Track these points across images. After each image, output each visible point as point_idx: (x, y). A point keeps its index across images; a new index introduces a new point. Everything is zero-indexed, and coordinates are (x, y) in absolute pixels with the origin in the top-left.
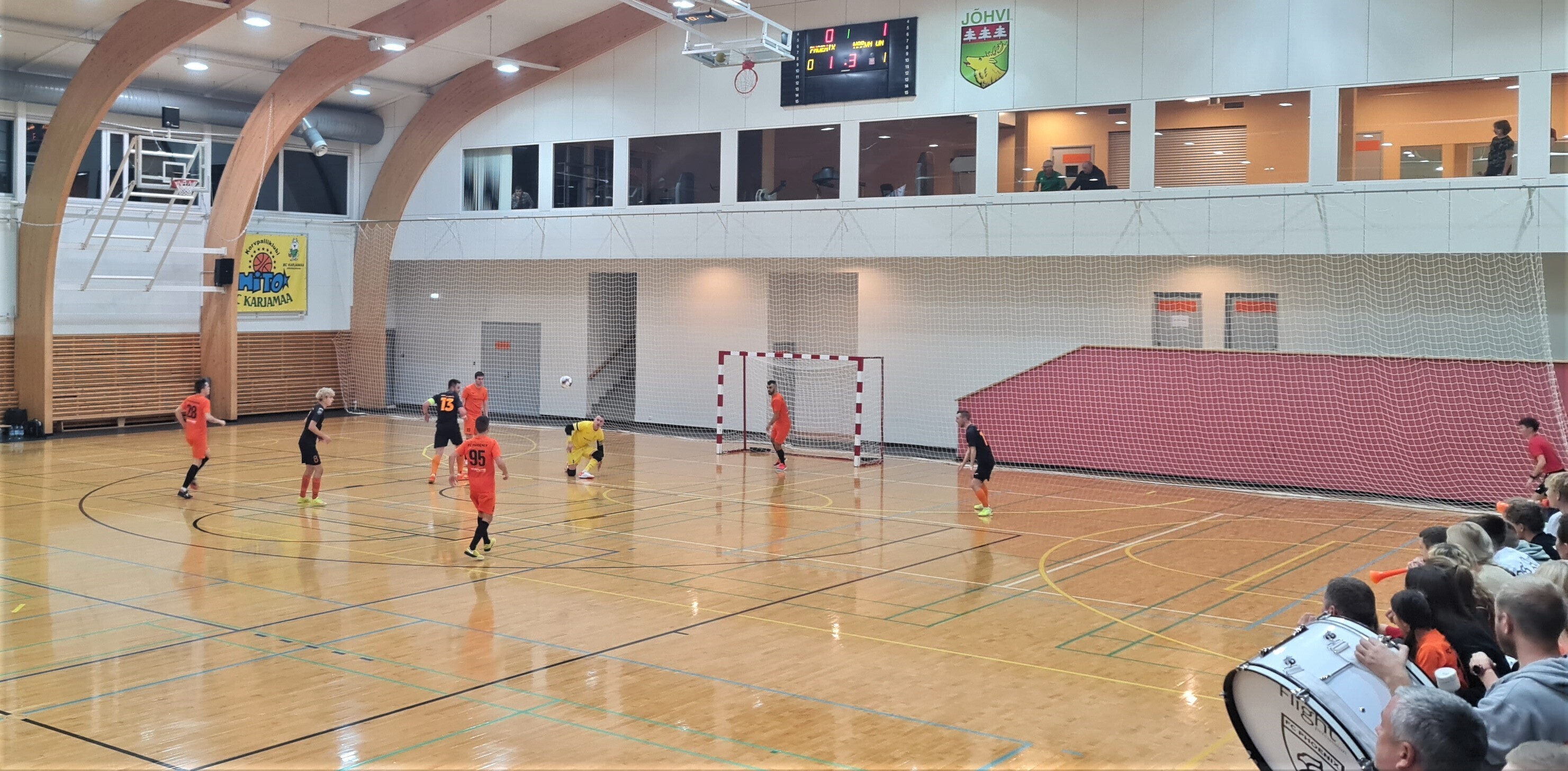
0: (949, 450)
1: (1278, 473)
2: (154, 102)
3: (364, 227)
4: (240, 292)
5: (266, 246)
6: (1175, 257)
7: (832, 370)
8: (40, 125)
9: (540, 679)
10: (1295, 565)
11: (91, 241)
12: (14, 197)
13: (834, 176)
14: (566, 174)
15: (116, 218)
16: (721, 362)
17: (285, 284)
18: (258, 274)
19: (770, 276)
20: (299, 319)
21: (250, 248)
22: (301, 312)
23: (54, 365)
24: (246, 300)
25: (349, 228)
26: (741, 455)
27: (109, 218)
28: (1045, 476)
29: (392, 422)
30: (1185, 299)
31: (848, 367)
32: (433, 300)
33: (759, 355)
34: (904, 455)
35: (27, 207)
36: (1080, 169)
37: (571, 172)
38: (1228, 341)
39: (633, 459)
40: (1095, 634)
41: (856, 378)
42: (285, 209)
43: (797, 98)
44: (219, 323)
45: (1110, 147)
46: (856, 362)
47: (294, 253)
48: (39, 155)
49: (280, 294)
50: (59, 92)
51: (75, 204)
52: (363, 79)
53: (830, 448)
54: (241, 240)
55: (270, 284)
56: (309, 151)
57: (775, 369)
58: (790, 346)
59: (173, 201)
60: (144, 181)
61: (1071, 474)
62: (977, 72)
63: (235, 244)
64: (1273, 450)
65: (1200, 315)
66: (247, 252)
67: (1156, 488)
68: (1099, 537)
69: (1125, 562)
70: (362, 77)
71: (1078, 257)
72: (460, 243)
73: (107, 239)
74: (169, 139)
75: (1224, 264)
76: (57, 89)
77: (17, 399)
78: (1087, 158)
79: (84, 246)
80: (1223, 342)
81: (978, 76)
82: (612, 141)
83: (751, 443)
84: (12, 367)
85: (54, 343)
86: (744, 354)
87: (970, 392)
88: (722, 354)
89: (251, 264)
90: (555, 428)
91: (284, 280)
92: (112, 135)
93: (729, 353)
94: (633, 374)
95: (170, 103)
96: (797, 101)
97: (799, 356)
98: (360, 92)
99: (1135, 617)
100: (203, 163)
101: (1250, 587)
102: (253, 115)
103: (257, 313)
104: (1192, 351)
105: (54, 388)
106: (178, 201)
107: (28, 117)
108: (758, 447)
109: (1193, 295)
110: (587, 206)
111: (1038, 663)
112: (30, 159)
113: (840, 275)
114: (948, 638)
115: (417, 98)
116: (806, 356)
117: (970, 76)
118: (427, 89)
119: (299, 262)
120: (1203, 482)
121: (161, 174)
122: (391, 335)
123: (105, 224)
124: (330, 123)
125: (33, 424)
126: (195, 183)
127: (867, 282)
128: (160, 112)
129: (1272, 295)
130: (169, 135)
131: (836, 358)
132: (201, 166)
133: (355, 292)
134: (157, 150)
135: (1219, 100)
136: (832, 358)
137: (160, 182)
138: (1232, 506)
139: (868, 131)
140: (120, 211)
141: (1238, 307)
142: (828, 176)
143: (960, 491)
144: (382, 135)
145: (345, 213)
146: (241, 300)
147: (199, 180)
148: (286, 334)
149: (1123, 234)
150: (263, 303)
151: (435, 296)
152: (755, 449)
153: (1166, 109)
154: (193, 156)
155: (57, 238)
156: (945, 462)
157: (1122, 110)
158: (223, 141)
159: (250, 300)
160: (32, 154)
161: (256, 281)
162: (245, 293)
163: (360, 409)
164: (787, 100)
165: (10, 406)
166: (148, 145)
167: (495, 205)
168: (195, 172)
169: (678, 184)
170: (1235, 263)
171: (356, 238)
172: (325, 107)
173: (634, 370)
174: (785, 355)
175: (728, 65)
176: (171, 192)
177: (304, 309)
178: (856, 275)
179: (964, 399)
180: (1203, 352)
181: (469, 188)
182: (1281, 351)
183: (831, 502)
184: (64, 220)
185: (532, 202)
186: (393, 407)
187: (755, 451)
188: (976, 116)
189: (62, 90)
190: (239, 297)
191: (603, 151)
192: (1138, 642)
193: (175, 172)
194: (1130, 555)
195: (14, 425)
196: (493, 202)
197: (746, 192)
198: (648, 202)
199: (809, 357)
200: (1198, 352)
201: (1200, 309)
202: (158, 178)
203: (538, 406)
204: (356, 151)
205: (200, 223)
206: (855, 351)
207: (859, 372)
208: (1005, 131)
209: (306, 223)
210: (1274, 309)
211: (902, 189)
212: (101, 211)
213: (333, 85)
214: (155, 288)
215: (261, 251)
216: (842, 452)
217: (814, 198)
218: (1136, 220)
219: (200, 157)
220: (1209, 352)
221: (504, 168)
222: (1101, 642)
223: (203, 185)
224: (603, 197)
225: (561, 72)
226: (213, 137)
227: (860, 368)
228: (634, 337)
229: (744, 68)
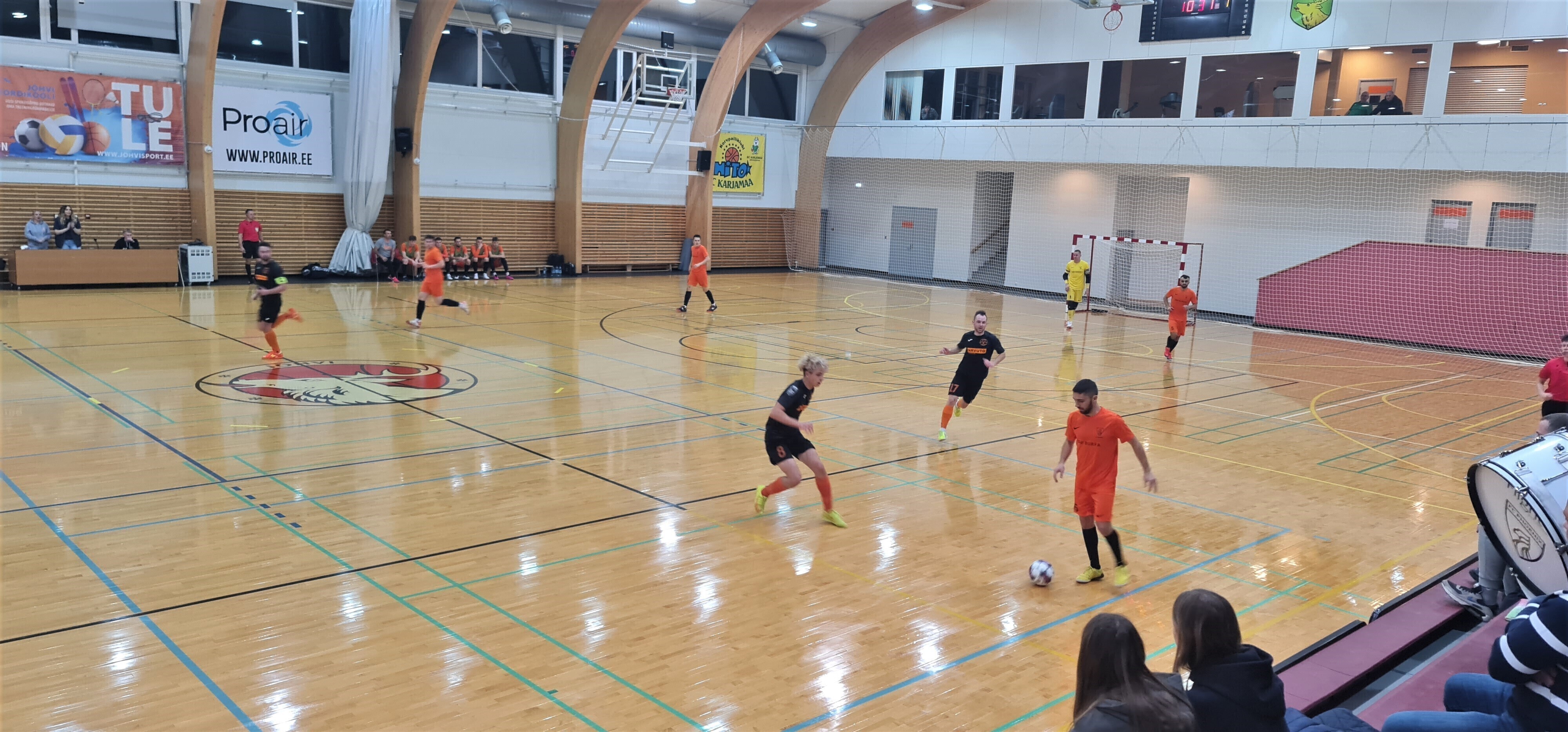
0: (1248, 317)
1: (1516, 345)
2: (655, 28)
3: (808, 130)
4: (715, 177)
5: (736, 143)
6: (1454, 172)
7: (1162, 252)
8: (573, 44)
9: (922, 463)
10: (1520, 415)
11: (609, 133)
12: (554, 98)
13: (1178, 100)
14: (964, 93)
15: (627, 117)
16: (1075, 243)
17: (748, 172)
18: (728, 164)
19: (1119, 178)
20: (756, 199)
21: (723, 143)
22: (759, 194)
23: (583, 224)
24: (719, 183)
25: (797, 131)
26: (1085, 314)
27: (622, 116)
28: (1323, 340)
29: (823, 277)
30: (1458, 206)
31: (1174, 250)
32: (857, 188)
33: (1105, 238)
34: (1212, 320)
35: (564, 105)
36: (1382, 99)
37: (968, 92)
38: (1490, 240)
39: (1001, 313)
40: (1350, 456)
41: (1180, 259)
42: (750, 115)
43: (1153, 36)
44: (699, 199)
45: (1409, 81)
46: (1182, 247)
47: (755, 149)
48: (572, 67)
49: (745, 178)
50: (587, 18)
51: (598, 105)
52: (812, 14)
53: (1154, 312)
54: (717, 138)
55: (737, 171)
56: (769, 70)
57: (1116, 250)
58: (1130, 233)
59: (668, 105)
60: (648, 89)
61: (1344, 340)
62: (1304, 16)
63: (712, 140)
64: (1515, 328)
65: (1469, 219)
66: (721, 147)
67: (1414, 353)
68: (1361, 387)
69: (1380, 406)
70: (810, 12)
71: (1371, 170)
72: (879, 145)
73: (620, 132)
74: (666, 57)
75: (1494, 179)
76: (585, 16)
77: (557, 247)
78: (1390, 89)
79: (604, 137)
80: (1485, 241)
81: (1305, 20)
82: (1002, 68)
83: (1092, 306)
84: (553, 224)
85: (583, 208)
86: (1093, 237)
87: (1270, 274)
88: (1076, 237)
89: (724, 156)
90: (944, 288)
91: (747, 169)
92: (625, 53)
93: (1081, 236)
94: (1006, 250)
95: (668, 29)
96: (1153, 38)
97: (1137, 241)
98: (809, 24)
99: (1384, 446)
100: (690, 77)
101: (1481, 429)
102: (728, 40)
103: (727, 193)
104: (1458, 248)
105: (583, 241)
106: (672, 106)
107: (564, 37)
108: (1098, 309)
109: (1465, 203)
110: (979, 119)
111: (1303, 474)
112: (566, 70)
113: (1175, 178)
114: (1233, 453)
115: (853, 30)
116: (1142, 241)
117: (1298, 19)
118: (861, 23)
119: (758, 155)
120: (1453, 350)
121: (660, 85)
122: (825, 213)
123: (618, 121)
124: (787, 48)
125: (568, 266)
126: (684, 92)
127: (1197, 186)
128: (660, 36)
129: (1532, 205)
130: (666, 54)
131: (1166, 243)
132: (689, 79)
133: (799, 180)
134: (657, 65)
135: (1507, 44)
136: (1162, 243)
137: (659, 90)
138: (1474, 369)
139: (1209, 64)
140: (630, 111)
141: (1502, 213)
142: (1173, 99)
143: (1253, 349)
144: (825, 57)
145: (794, 120)
146: (716, 182)
147: (688, 90)
148: (747, 209)
149: (1412, 151)
150: (732, 186)
151: (859, 185)
152: (1095, 310)
153: (1464, 50)
154: (683, 71)
155: (585, 130)
156: (1244, 326)
157: (1424, 50)
158: (705, 60)
159: (722, 183)
160: (567, 66)
161: (727, 168)
162: (719, 177)
163: (800, 268)
164: (1145, 37)
165: (551, 252)
166: (651, 61)
167: (907, 117)
168: (684, 84)
169: (1052, 103)
170: (1504, 178)
171: (802, 139)
172: (782, 35)
173: (1006, 247)
174: (1126, 240)
175: (1099, 7)
176: (667, 98)
177: (761, 191)
178: (1188, 179)
179: (1264, 279)
180: (1467, 249)
181: (888, 102)
182: (1532, 250)
183: (1151, 351)
184: (590, 116)
185: (937, 115)
186: (824, 267)
187: (1095, 311)
188: (1299, 53)
189: (589, 17)
190: (714, 180)
191: (994, 75)
192: (1384, 464)
193: (670, 82)
194: (1386, 402)
195: (555, 266)
196: (906, 113)
197: (1105, 111)
198: (1027, 117)
199: (1145, 241)
200: (1463, 248)
201: (1469, 214)
202: (658, 87)
203: (931, 271)
204: (804, 71)
205: (688, 123)
206: (1182, 238)
207: (1183, 255)
208: (1322, 66)
209: (765, 126)
210: (1531, 216)
211: (1232, 112)
212: (616, 111)
213: (789, 17)
214: (654, 170)
215: (731, 146)
216: (1163, 315)
217: (1160, 117)
218: (1425, 140)
219: (689, 72)
220: (1472, 249)
221: (917, 87)
222: (1355, 462)
223: (690, 94)
224: (992, 112)
225: (965, 11)
226: (698, 57)
227: (1184, 252)
228: (1009, 221)
229: (1112, 10)
